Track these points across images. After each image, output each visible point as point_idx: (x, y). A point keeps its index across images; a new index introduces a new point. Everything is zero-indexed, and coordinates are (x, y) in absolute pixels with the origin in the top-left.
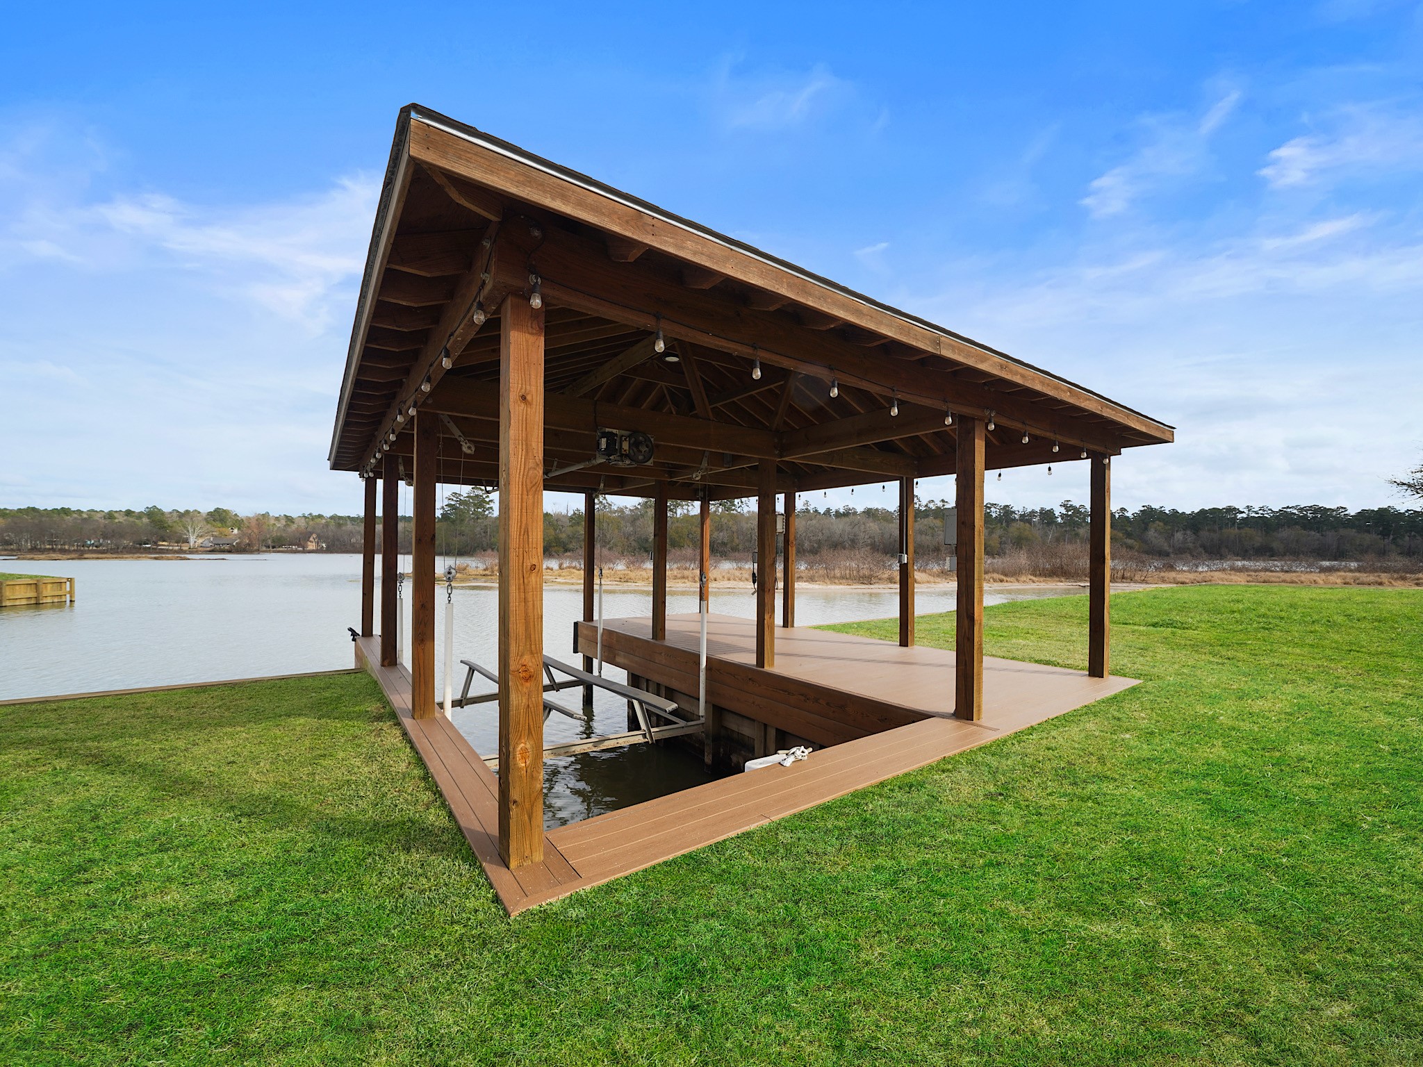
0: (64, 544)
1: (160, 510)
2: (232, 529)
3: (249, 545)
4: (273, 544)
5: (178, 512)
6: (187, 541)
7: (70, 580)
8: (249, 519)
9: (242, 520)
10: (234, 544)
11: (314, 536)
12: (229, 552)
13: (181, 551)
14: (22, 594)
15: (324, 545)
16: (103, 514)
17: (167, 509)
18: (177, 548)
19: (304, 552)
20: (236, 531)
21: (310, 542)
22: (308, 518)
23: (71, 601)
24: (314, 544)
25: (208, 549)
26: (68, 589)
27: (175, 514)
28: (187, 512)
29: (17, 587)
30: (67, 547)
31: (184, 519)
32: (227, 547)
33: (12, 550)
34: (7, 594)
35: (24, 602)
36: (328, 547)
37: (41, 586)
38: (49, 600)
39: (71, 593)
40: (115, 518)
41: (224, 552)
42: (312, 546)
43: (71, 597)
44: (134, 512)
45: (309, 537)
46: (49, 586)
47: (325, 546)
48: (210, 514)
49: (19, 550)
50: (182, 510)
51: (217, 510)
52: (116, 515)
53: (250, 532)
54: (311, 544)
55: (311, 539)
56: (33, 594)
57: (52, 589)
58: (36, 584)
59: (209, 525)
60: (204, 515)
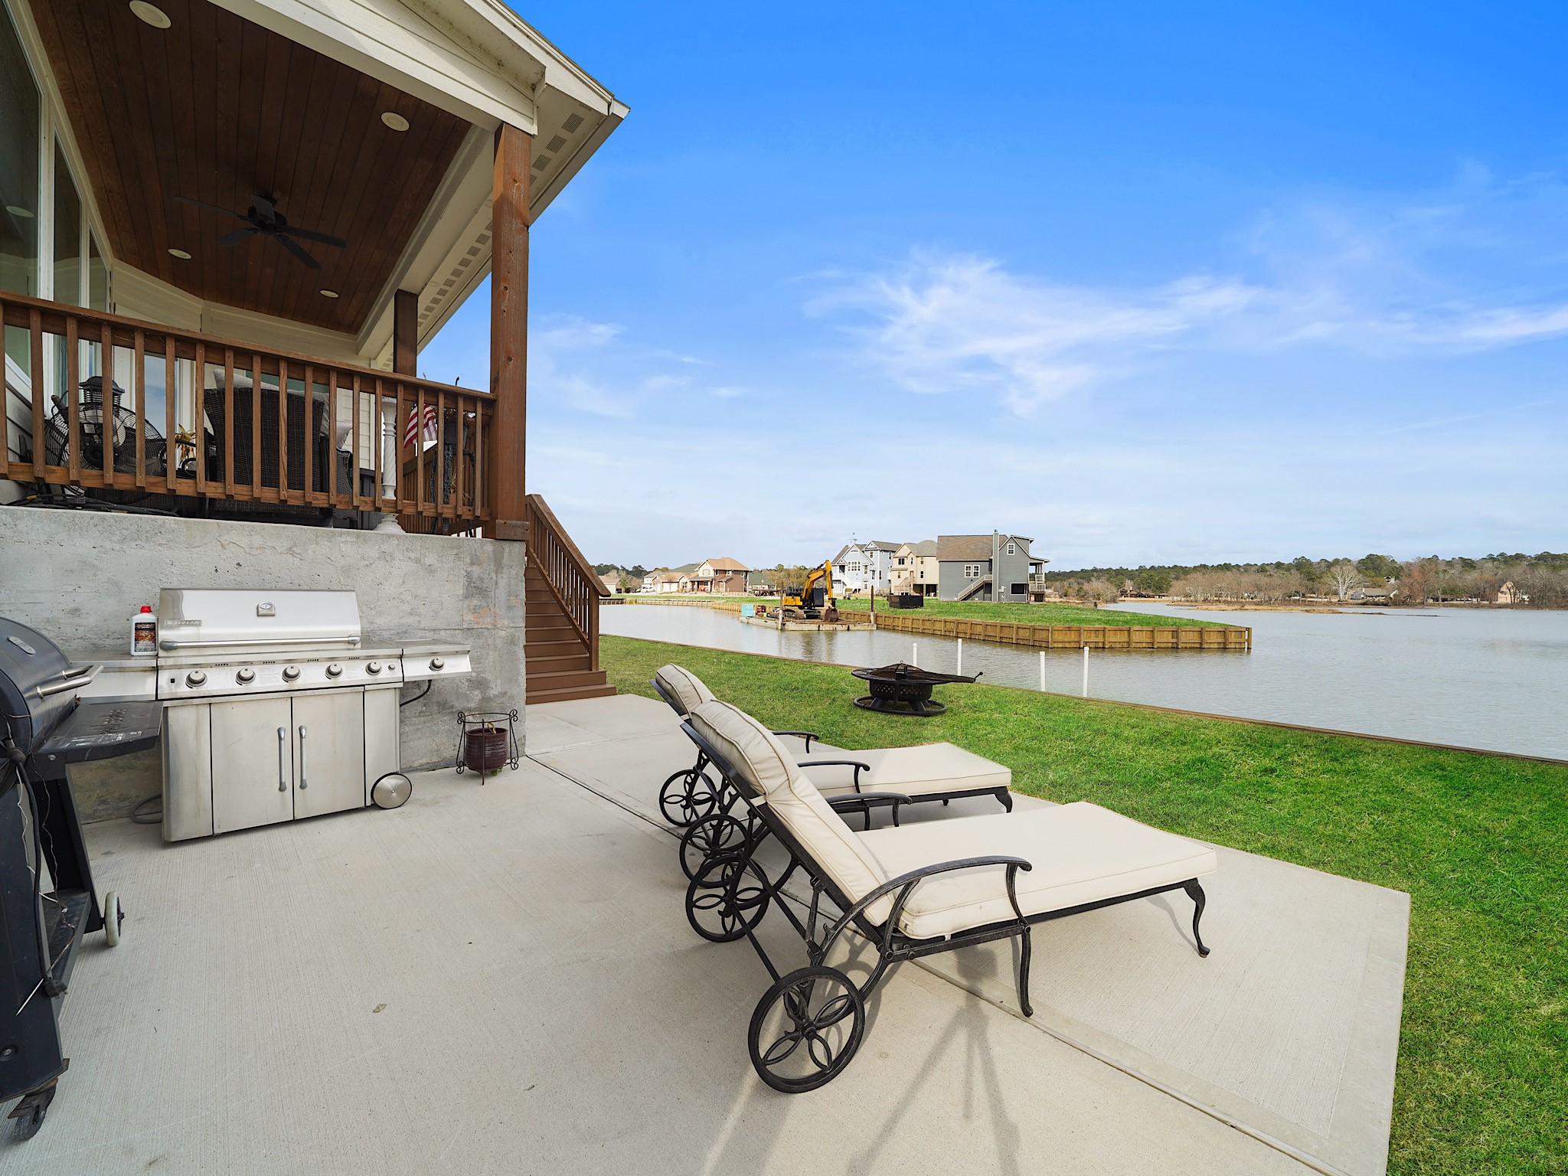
0: (1227, 596)
1: (1308, 560)
2: (1388, 578)
3: (1410, 597)
4: (1443, 597)
5: (1326, 561)
6: (1336, 593)
7: (1248, 629)
8: (1408, 565)
9: (1401, 567)
10: (1392, 596)
11: (1509, 584)
12: (1385, 605)
13: (1330, 603)
14: (1214, 639)
15: (1525, 597)
16: (1257, 567)
17: (1315, 559)
18: (1326, 600)
19: (1491, 607)
20: (1392, 581)
21: (1502, 592)
22: (1498, 560)
23: (1248, 648)
24: (1508, 596)
25: (1360, 601)
26: (1246, 638)
27: (1323, 564)
28: (1336, 561)
29: (1212, 633)
30: (1229, 599)
31: (1333, 569)
32: (1382, 600)
33: (1191, 601)
34: (1206, 638)
35: (1216, 646)
36: (1532, 600)
37: (1228, 634)
38: (1233, 646)
39: (1249, 641)
40: (1267, 572)
41: (1378, 605)
42: (1504, 598)
43: (1248, 644)
44: (1283, 564)
45: (1500, 587)
46: (1233, 634)
47: (1526, 599)
48: (1362, 562)
49: (1196, 601)
50: (1330, 559)
51: (1370, 557)
52: (1268, 568)
53: (1412, 581)
54: (1503, 595)
55: (1504, 589)
56: (1222, 640)
57: (1236, 637)
58: (1224, 631)
59: (1361, 575)
60: (1355, 564)
